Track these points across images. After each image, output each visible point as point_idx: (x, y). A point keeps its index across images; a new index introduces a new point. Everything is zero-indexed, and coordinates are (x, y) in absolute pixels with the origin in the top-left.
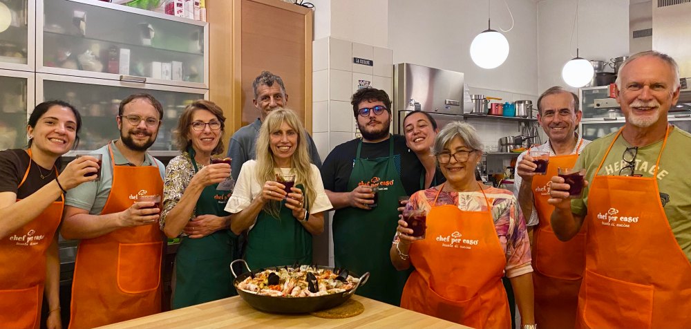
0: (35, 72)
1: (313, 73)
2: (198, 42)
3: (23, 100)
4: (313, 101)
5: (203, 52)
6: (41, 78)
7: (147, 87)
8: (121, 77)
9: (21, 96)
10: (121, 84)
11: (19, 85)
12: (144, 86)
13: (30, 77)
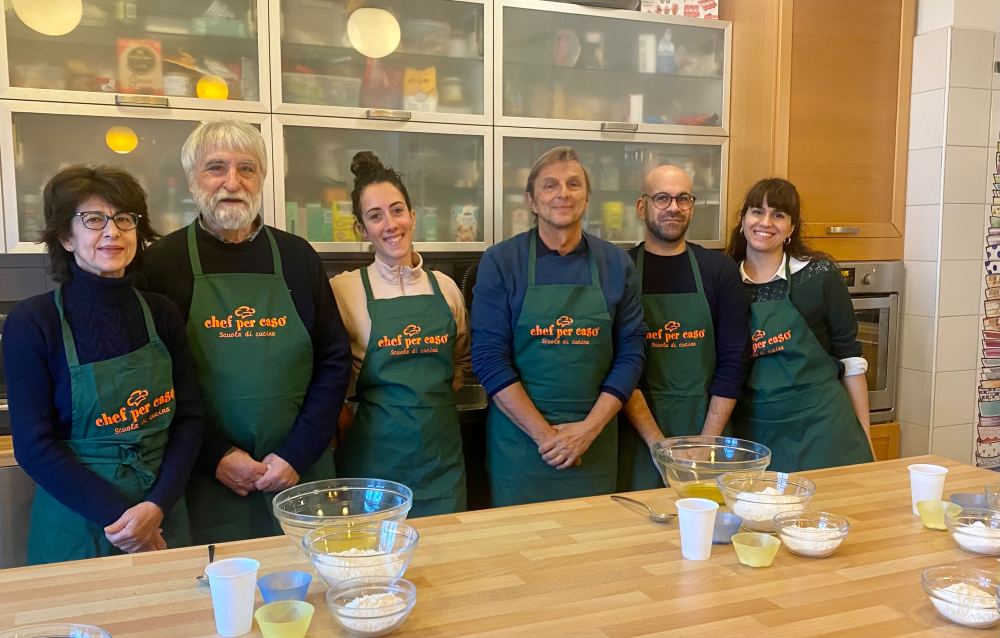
0: (493, 126)
1: (913, 98)
2: (712, 57)
3: (478, 169)
4: (910, 148)
5: (722, 74)
6: (501, 133)
7: (638, 138)
8: (603, 125)
9: (475, 164)
10: (603, 136)
11: (472, 146)
12: (633, 137)
13: (487, 132)
